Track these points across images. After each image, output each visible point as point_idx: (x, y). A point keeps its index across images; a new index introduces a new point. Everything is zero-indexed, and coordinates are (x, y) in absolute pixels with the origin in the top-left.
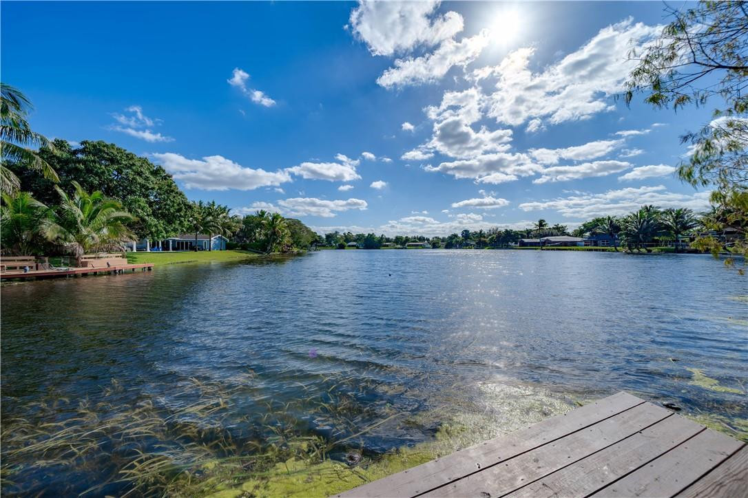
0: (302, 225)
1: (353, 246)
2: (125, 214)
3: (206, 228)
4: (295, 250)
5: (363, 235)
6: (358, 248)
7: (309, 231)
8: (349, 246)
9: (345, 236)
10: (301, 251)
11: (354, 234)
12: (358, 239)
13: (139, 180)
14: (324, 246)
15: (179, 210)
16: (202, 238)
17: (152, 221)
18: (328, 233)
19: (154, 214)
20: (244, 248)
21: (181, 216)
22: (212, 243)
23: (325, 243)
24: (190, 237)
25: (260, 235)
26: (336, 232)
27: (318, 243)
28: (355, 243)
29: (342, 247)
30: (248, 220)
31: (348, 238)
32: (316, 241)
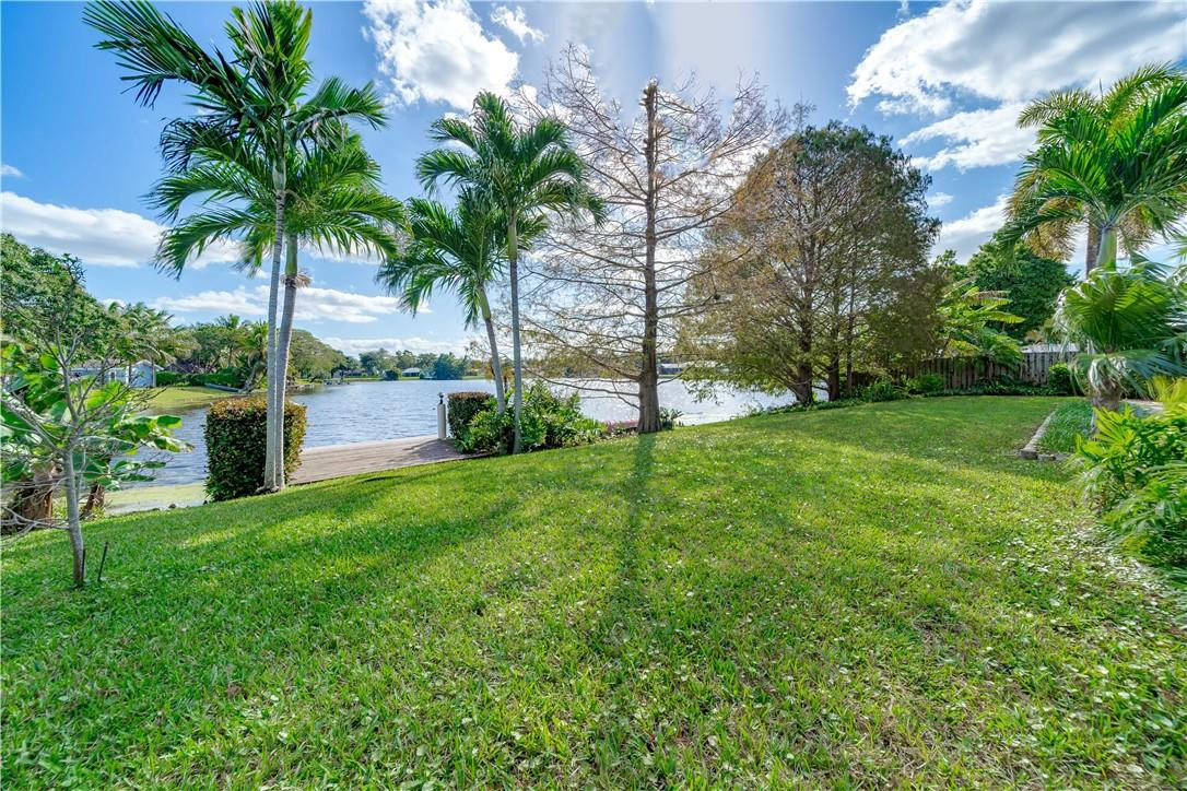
0: (312, 339)
1: (414, 375)
4: (301, 384)
5: (432, 356)
6: (422, 378)
7: (326, 350)
8: (407, 375)
9: (400, 358)
10: (312, 385)
11: (416, 354)
12: (422, 363)
14: (358, 375)
18: (365, 351)
20: (196, 383)
23: (359, 369)
25: (227, 359)
26: (382, 351)
27: (345, 370)
28: (416, 370)
29: (392, 376)
30: (203, 334)
31: (403, 361)
32: (342, 367)
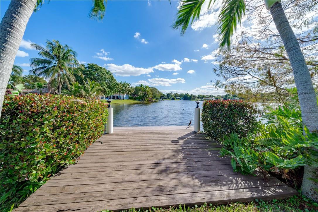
0: (157, 90)
1: (178, 99)
2: (100, 87)
3: (123, 92)
4: (154, 100)
5: (183, 94)
6: (180, 100)
7: (159, 92)
8: (177, 99)
9: (175, 95)
10: (156, 100)
11: (179, 93)
12: (181, 96)
13: (104, 76)
14: (166, 99)
15: (115, 86)
16: (121, 95)
17: (107, 89)
18: (168, 93)
19: (108, 87)
20: (135, 99)
21: (115, 88)
22: (124, 97)
23: (166, 97)
24: (117, 95)
25: (140, 94)
26: (171, 93)
27: (163, 97)
28: (179, 98)
29: (173, 99)
30: (136, 89)
31: (176, 95)
32: (162, 96)
